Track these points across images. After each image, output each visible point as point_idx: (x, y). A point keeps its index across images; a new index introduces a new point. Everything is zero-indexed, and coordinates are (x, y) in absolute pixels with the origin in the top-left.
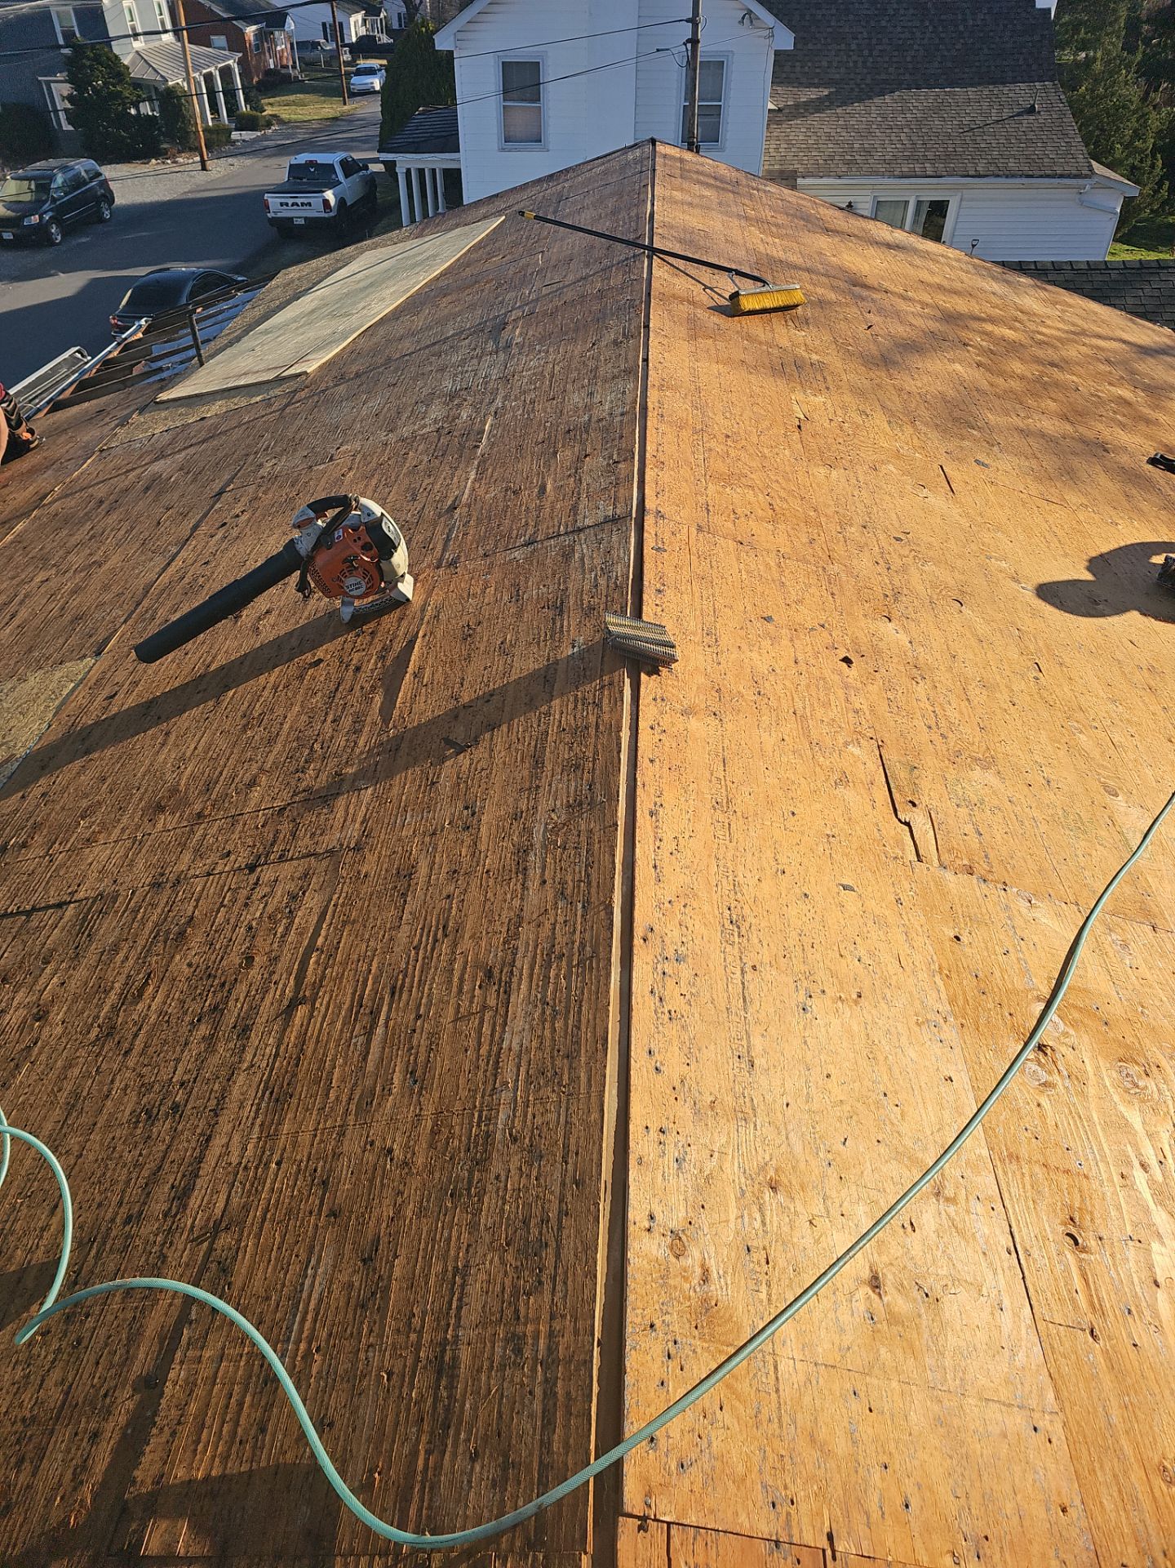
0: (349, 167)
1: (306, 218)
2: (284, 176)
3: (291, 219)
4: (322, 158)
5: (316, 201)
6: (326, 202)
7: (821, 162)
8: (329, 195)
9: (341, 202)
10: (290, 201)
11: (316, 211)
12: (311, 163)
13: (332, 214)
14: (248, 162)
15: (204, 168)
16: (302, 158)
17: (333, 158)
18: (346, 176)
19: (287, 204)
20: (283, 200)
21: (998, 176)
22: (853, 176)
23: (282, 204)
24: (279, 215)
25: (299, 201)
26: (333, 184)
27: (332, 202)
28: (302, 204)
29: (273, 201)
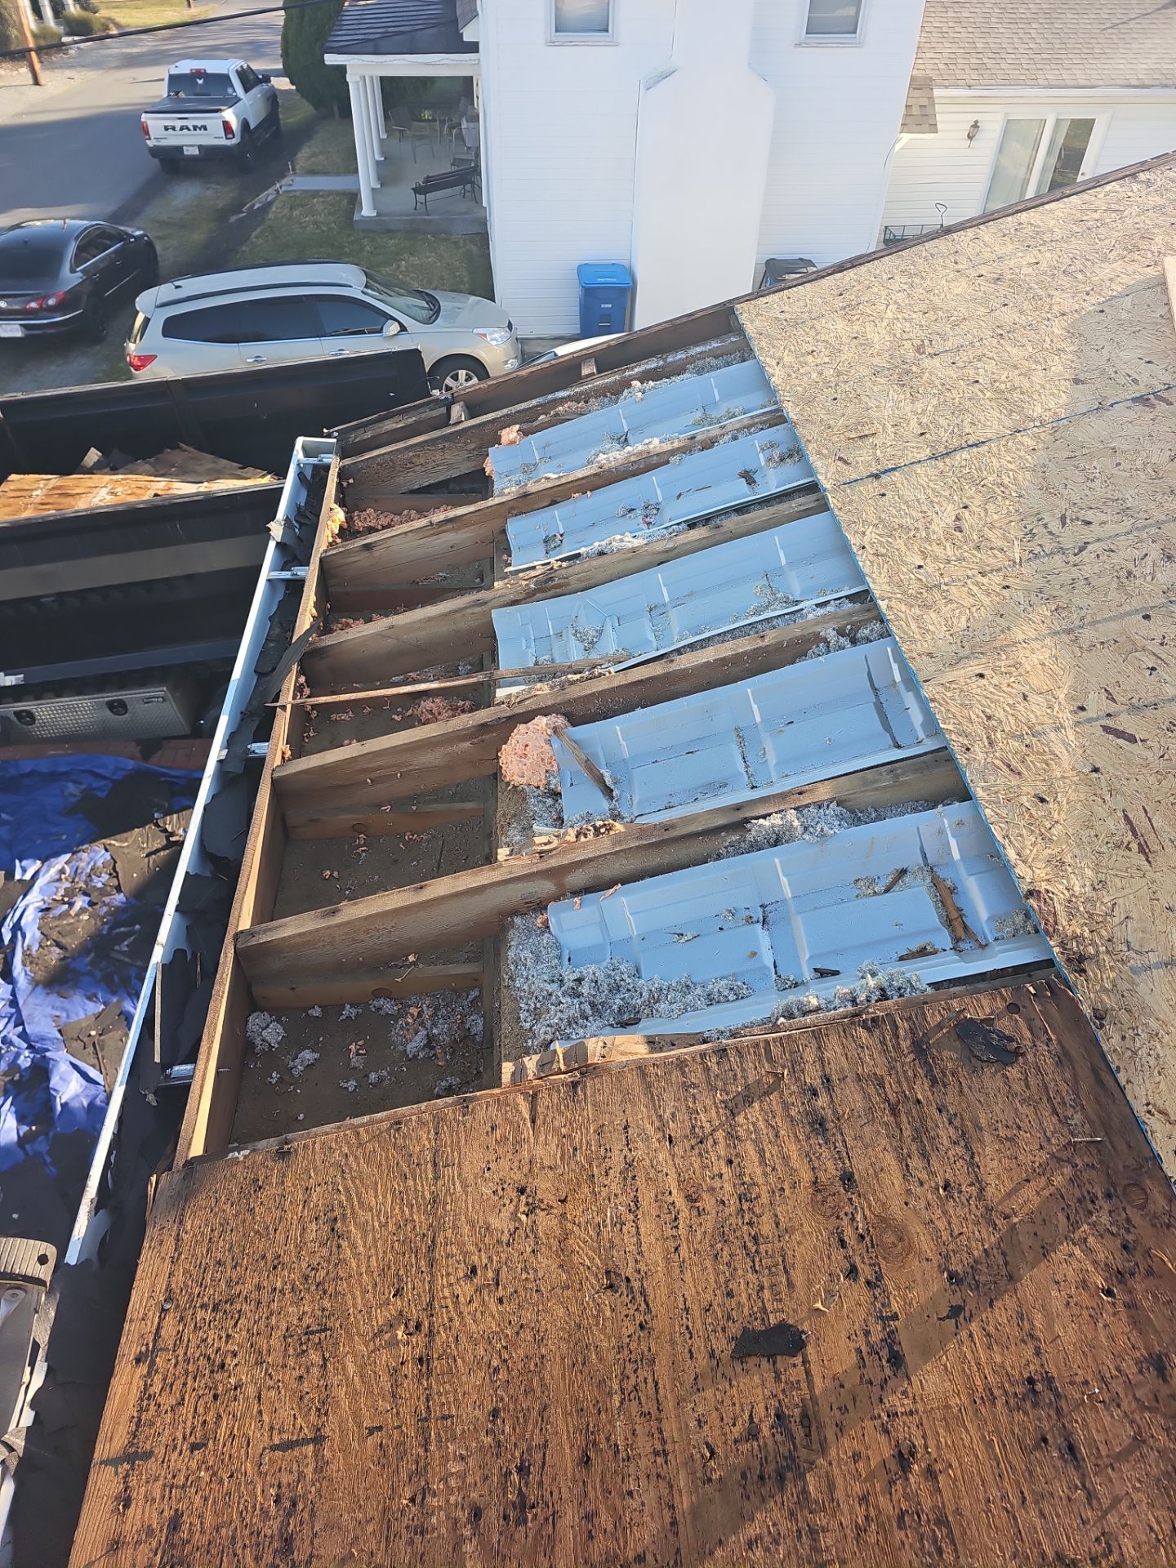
0: (249, 79)
1: (200, 147)
2: (162, 90)
3: (180, 149)
4: (213, 67)
5: (213, 123)
6: (227, 126)
7: (941, 66)
8: (229, 115)
9: (245, 125)
10: (178, 124)
11: (215, 137)
12: (199, 74)
13: (234, 141)
14: (92, 75)
15: (36, 82)
16: (185, 67)
17: (228, 66)
18: (246, 90)
19: (174, 128)
20: (169, 123)
21: (1166, 86)
22: (987, 87)
23: (166, 129)
24: (164, 143)
25: (190, 124)
26: (233, 101)
27: (235, 124)
28: (195, 128)
29: (155, 124)
